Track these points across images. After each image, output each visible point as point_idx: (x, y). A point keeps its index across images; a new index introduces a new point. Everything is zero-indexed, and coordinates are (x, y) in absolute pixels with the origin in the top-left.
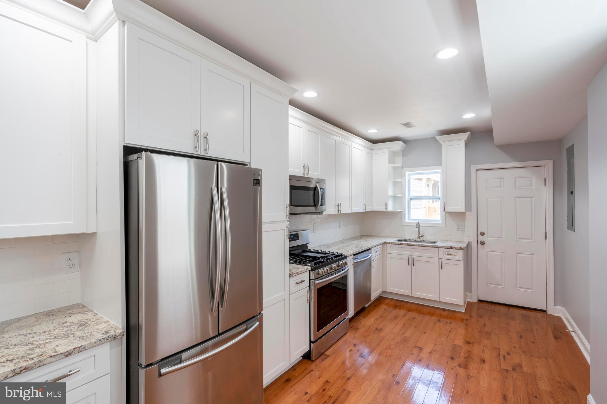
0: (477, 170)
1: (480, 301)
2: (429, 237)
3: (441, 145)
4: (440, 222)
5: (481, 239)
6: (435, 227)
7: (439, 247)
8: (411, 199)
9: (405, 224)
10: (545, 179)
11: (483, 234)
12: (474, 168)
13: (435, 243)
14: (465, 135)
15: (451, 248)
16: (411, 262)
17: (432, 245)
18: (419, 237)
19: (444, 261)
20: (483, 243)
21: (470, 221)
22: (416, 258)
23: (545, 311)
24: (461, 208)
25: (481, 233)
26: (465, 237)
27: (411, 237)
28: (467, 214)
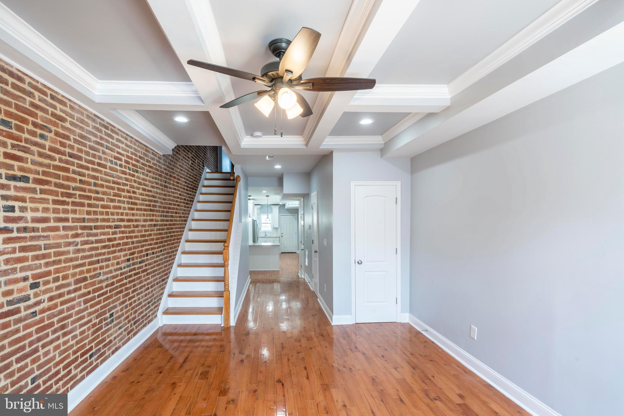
1: (282, 253)
2: (268, 236)
3: (272, 208)
4: (271, 231)
5: (282, 235)
7: (273, 238)
8: (262, 224)
12: (280, 215)
14: (279, 206)
15: (276, 237)
16: (266, 242)
17: (270, 237)
19: (274, 241)
20: (282, 236)
21: (279, 230)
23: (296, 253)
24: (277, 226)
26: (279, 235)
27: (264, 236)
28: (279, 228)
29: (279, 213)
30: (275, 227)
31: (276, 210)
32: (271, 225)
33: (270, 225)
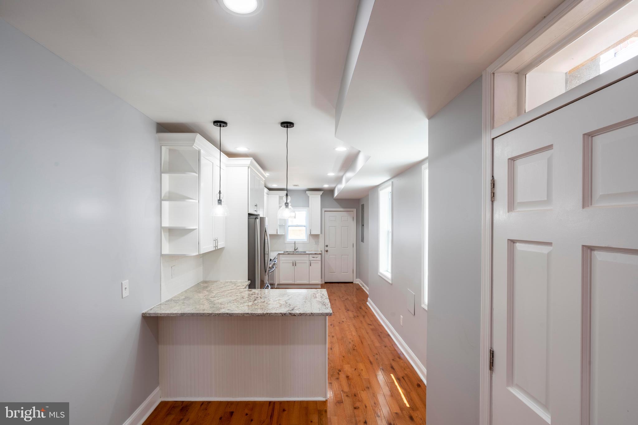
0: (325, 211)
1: (326, 283)
2: (300, 250)
3: (309, 197)
4: (306, 240)
5: (326, 249)
6: (304, 243)
7: (309, 254)
8: (289, 226)
9: (286, 242)
10: (353, 217)
11: (327, 246)
12: (324, 210)
13: (306, 252)
14: (321, 193)
15: (315, 254)
16: (294, 264)
17: (304, 253)
18: (295, 250)
19: (312, 261)
20: (327, 251)
21: (321, 239)
22: (297, 262)
23: (352, 282)
24: (318, 232)
25: (326, 246)
26: (320, 248)
27: (291, 249)
28: (320, 236)
29: (322, 206)
30: (313, 233)
31: (316, 199)
32: (306, 229)
33: (304, 228)
